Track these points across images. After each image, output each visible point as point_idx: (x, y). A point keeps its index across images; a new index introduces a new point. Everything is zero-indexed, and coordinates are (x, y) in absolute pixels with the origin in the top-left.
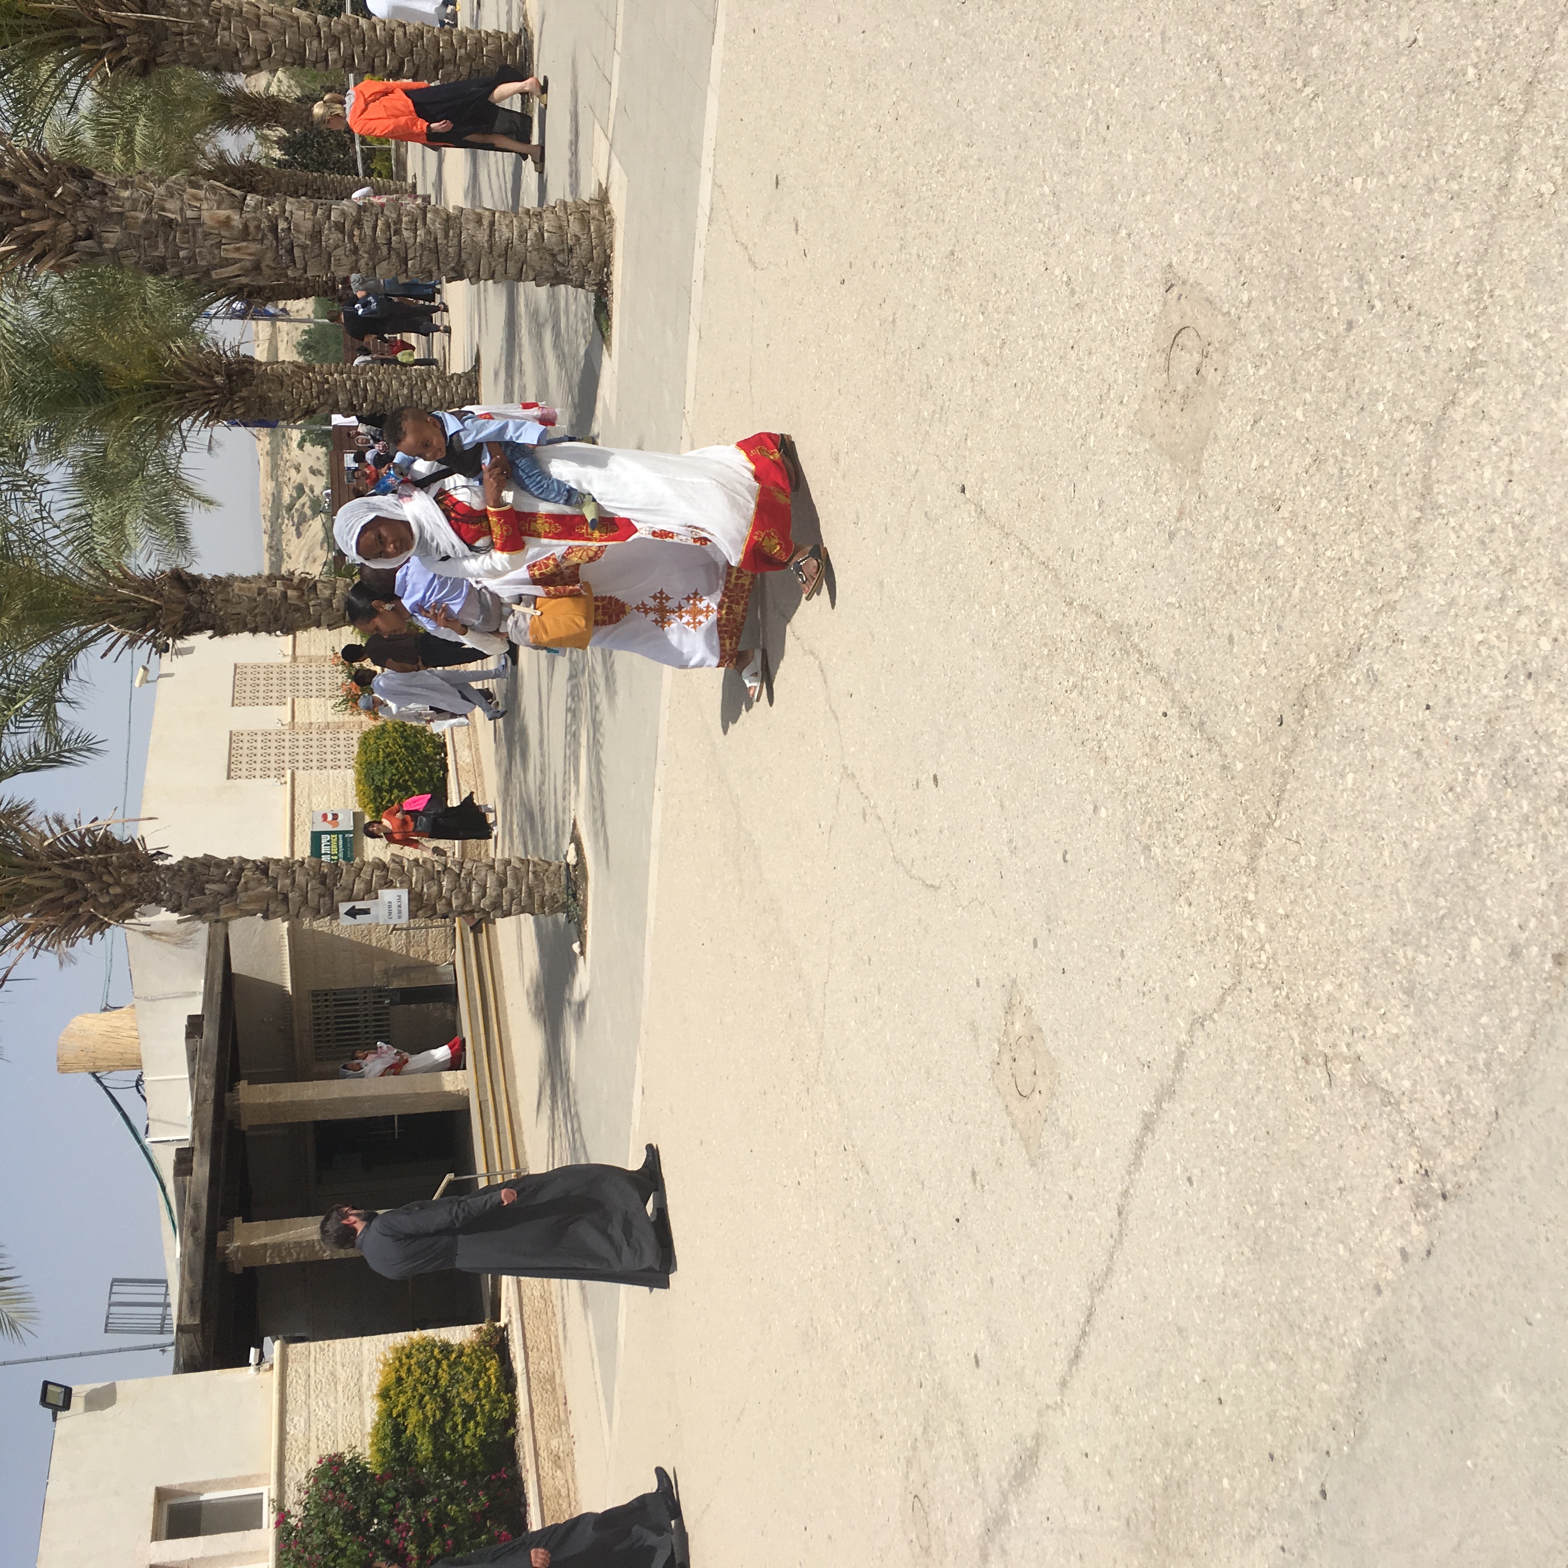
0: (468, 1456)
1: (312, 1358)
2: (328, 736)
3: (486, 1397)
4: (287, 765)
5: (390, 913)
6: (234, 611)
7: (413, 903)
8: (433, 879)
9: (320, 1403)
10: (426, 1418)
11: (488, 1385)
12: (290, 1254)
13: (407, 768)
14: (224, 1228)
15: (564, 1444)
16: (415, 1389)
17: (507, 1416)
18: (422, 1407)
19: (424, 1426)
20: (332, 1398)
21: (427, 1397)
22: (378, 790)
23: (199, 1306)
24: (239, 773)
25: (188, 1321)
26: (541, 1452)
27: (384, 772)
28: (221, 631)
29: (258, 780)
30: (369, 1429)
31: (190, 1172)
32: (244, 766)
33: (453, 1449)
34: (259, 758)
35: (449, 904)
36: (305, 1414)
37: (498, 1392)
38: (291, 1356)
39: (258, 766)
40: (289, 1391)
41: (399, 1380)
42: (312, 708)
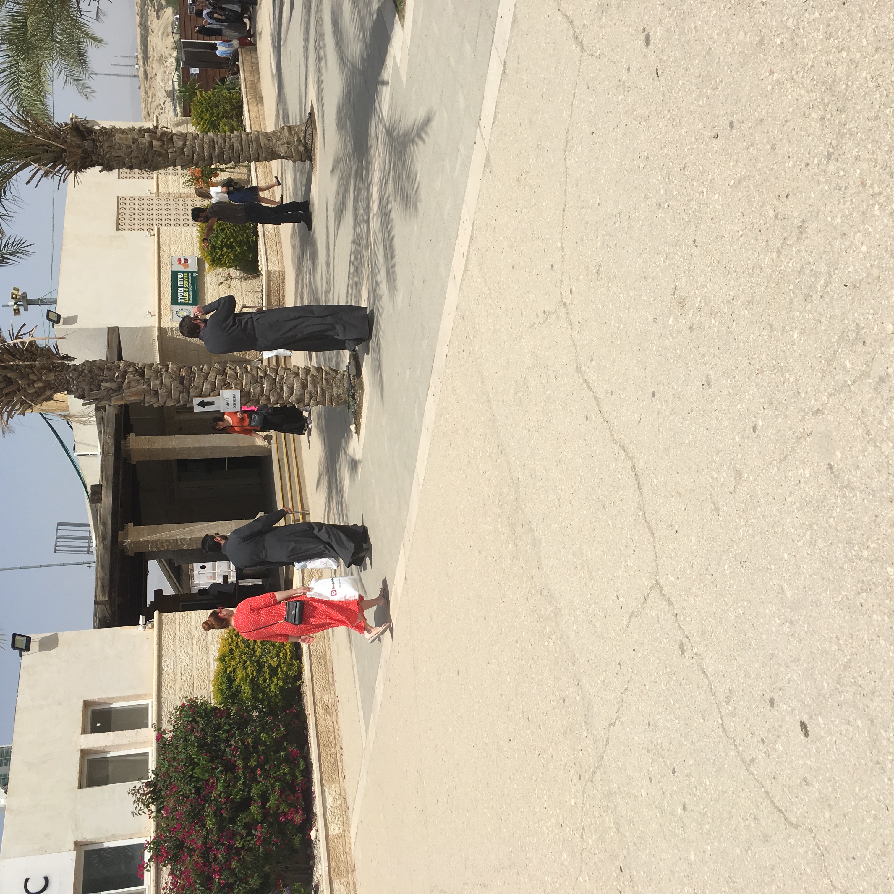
0: (272, 697)
1: (177, 621)
2: (181, 202)
3: (284, 662)
4: (155, 222)
5: (228, 405)
6: (116, 155)
7: (243, 399)
8: (257, 382)
9: (183, 651)
10: (248, 675)
11: (285, 655)
12: (163, 546)
13: (232, 234)
14: (123, 529)
15: (332, 699)
16: (240, 657)
17: (296, 674)
18: (245, 668)
19: (246, 680)
20: (190, 648)
21: (248, 663)
22: (214, 247)
23: (107, 589)
24: (124, 227)
25: (101, 598)
26: (317, 703)
27: (217, 236)
28: (108, 167)
29: (136, 231)
30: (212, 676)
31: (100, 501)
32: (127, 222)
33: (264, 693)
34: (137, 217)
35: (269, 399)
36: (173, 658)
37: (291, 659)
38: (165, 621)
39: (136, 222)
40: (164, 643)
41: (231, 651)
42: (170, 183)
